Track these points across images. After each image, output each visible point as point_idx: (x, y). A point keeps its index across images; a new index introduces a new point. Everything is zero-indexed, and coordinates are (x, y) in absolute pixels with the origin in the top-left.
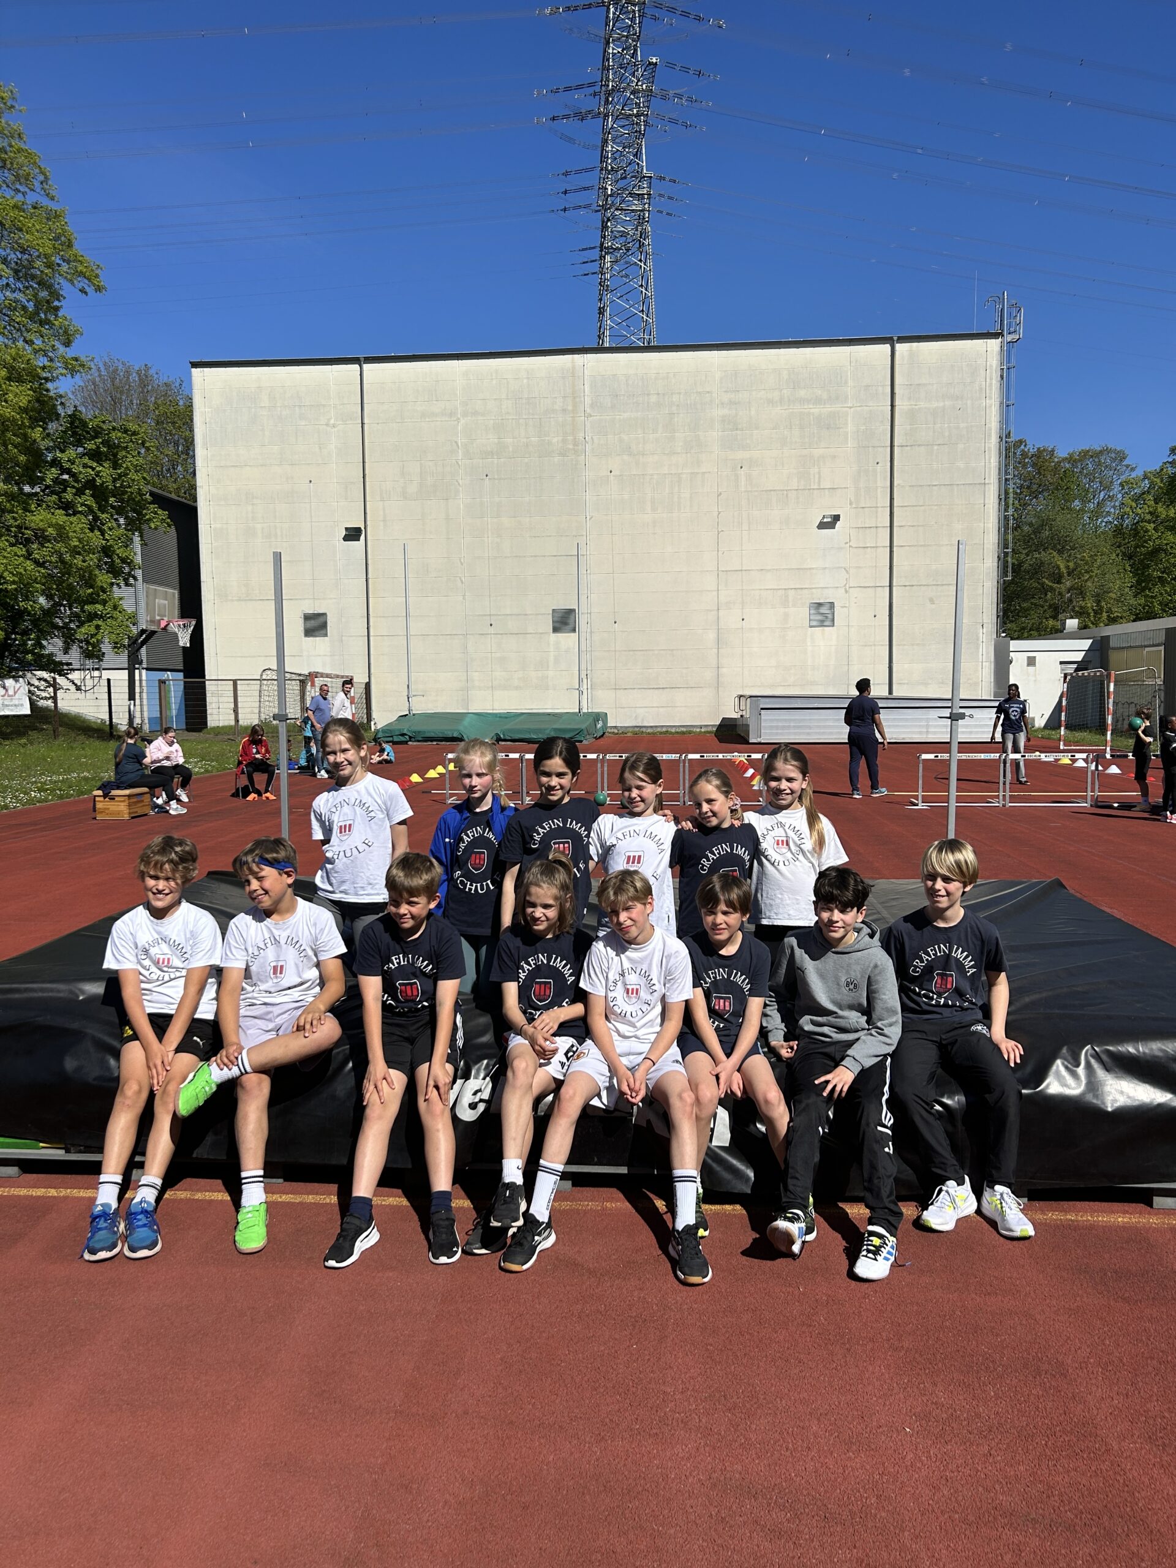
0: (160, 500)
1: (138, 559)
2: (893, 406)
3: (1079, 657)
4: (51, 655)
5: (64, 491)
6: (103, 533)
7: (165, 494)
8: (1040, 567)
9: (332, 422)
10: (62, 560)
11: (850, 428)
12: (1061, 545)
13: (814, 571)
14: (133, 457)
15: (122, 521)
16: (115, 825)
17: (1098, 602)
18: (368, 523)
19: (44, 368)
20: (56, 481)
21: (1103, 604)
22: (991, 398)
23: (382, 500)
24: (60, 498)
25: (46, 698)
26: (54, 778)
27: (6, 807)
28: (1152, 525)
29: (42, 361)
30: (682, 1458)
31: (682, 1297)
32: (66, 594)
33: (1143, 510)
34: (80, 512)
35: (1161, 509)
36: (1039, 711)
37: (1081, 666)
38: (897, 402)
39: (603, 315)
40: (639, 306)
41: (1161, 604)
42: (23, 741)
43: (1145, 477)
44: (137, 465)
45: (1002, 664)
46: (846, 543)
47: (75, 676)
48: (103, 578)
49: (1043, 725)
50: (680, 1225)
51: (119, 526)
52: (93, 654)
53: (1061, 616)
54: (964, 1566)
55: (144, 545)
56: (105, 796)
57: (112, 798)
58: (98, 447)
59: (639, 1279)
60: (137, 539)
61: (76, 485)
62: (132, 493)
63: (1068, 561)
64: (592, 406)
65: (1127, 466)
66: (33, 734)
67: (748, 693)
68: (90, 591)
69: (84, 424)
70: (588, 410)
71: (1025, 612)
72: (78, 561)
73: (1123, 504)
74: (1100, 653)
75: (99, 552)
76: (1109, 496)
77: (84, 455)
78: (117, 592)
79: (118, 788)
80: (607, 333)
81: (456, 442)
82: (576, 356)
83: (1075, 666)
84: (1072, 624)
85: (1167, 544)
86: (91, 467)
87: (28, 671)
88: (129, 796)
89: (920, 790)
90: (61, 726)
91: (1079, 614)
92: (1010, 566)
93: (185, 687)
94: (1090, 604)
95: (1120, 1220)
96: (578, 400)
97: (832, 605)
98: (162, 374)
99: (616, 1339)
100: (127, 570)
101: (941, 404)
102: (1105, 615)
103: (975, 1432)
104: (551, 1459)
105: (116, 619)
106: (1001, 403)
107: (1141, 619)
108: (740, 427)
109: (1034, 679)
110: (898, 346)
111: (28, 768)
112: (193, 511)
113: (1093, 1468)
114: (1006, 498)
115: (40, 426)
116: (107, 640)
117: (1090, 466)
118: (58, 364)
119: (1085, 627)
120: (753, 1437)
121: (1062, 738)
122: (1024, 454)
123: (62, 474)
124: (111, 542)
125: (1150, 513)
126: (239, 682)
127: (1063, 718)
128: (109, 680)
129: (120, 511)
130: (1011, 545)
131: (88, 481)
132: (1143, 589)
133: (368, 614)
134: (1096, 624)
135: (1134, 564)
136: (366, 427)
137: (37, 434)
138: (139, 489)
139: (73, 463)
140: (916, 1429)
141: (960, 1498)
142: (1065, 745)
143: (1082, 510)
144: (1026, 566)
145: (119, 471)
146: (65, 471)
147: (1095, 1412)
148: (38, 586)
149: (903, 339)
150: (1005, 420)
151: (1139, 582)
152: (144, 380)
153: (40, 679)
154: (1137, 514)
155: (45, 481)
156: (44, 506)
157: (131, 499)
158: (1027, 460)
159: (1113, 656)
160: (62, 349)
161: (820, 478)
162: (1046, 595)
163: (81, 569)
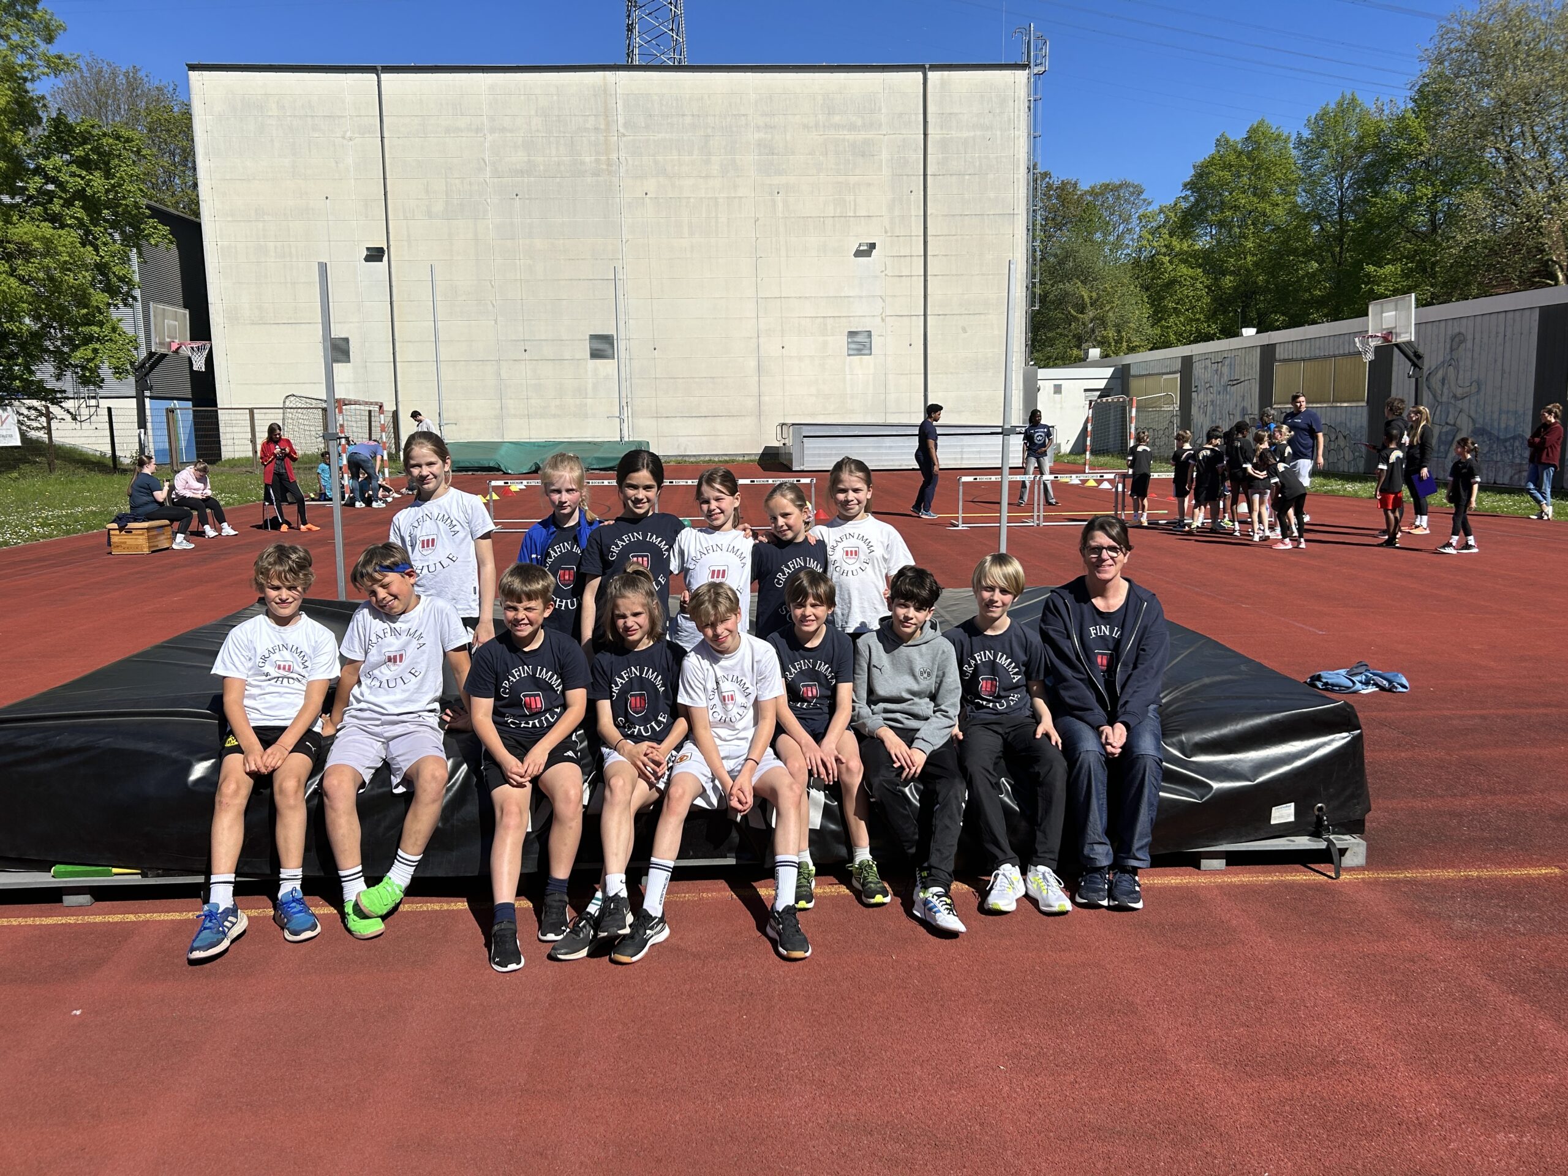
0: (159, 214)
1: (136, 278)
2: (925, 134)
3: (1102, 384)
4: (41, 381)
5: (51, 201)
6: (96, 249)
7: (165, 208)
8: (1064, 298)
9: (348, 134)
10: (51, 279)
11: (885, 155)
12: (1085, 276)
13: (851, 299)
14: (127, 166)
15: (117, 236)
16: (134, 560)
17: (1119, 332)
18: (391, 243)
19: (23, 66)
20: (40, 191)
21: (1124, 334)
22: (1019, 130)
23: (406, 219)
24: (46, 209)
25: (37, 429)
26: (57, 512)
27: (6, 543)
28: (1168, 258)
29: (20, 59)
30: (800, 1108)
31: (784, 972)
32: (57, 314)
33: (1159, 243)
34: (68, 225)
35: (1175, 242)
36: (1065, 438)
37: (1105, 393)
38: (930, 131)
39: (632, 32)
40: (669, 24)
41: (1175, 334)
42: (15, 475)
43: (1161, 211)
44: (132, 175)
45: (1031, 391)
46: (882, 272)
47: (69, 404)
48: (99, 297)
49: (1068, 451)
50: (780, 907)
51: (115, 241)
52: (90, 379)
53: (1084, 346)
54: (1062, 1174)
55: (143, 263)
56: (121, 529)
57: (129, 532)
58: (87, 154)
59: (742, 959)
60: (134, 254)
61: (63, 195)
62: (127, 206)
63: (1091, 292)
64: (625, 125)
65: (1144, 200)
66: (25, 468)
67: (790, 421)
68: (85, 311)
69: (70, 129)
70: (621, 130)
71: (1051, 342)
72: (70, 278)
73: (1140, 237)
74: (1121, 380)
75: (92, 270)
76: (1128, 230)
77: (71, 163)
78: (114, 314)
79: (135, 520)
80: (636, 51)
81: (483, 160)
82: (607, 73)
83: (1098, 393)
84: (1095, 353)
85: (1181, 276)
86: (80, 176)
87: (15, 399)
88: (148, 529)
89: (960, 511)
90: (57, 459)
91: (1100, 344)
92: (1037, 296)
93: (195, 416)
94: (1111, 334)
95: (1173, 881)
96: (610, 119)
97: (869, 334)
98: (153, 78)
99: (727, 1012)
100: (125, 289)
101: (972, 134)
102: (1125, 344)
103: (1062, 1064)
104: (677, 1118)
105: (116, 343)
106: (1029, 134)
107: (1157, 348)
108: (776, 151)
109: (1059, 406)
110: (930, 74)
111: (25, 503)
112: (197, 228)
113: (1166, 1086)
114: (1034, 230)
115: (21, 130)
116: (107, 364)
117: (1110, 199)
118: (41, 63)
119: (1107, 356)
120: (863, 1084)
121: (1088, 462)
122: (1049, 187)
123: (46, 183)
124: (107, 259)
125: (1165, 246)
126: (255, 411)
127: (1088, 443)
128: (109, 409)
129: (114, 225)
130: (1038, 276)
131: (77, 192)
132: (1160, 320)
133: (393, 340)
134: (1117, 354)
135: (1151, 295)
136: (386, 141)
137: (17, 138)
138: (135, 202)
139: (59, 172)
140: (1009, 1066)
141: (1054, 1119)
142: (1090, 469)
143: (1104, 242)
144: (1051, 297)
145: (113, 182)
146: (49, 180)
147: (1164, 1041)
148: (25, 305)
149: (935, 68)
150: (1033, 150)
151: (1156, 313)
152: (133, 85)
153: (29, 408)
154: (1154, 247)
155: (28, 190)
156: (27, 218)
157: (126, 211)
158: (1051, 193)
159: (1134, 384)
160: (43, 47)
161: (855, 205)
162: (1070, 325)
163: (73, 287)
